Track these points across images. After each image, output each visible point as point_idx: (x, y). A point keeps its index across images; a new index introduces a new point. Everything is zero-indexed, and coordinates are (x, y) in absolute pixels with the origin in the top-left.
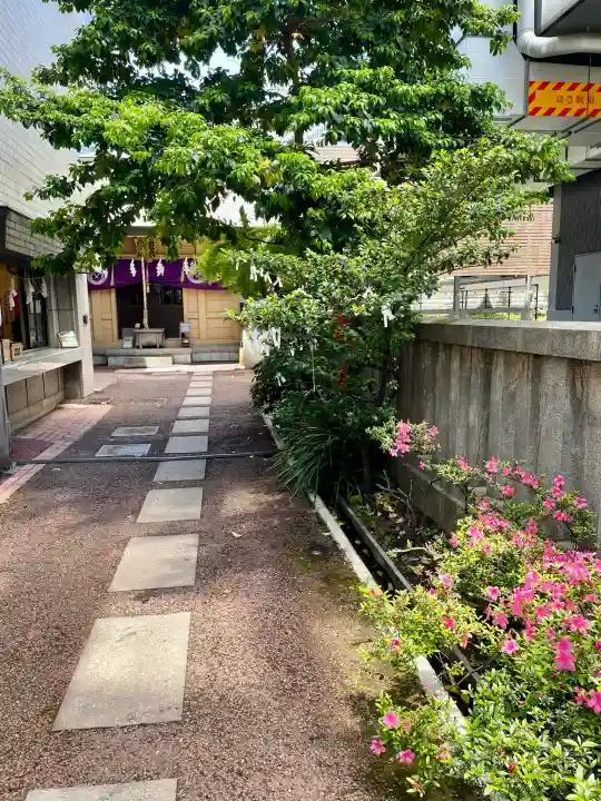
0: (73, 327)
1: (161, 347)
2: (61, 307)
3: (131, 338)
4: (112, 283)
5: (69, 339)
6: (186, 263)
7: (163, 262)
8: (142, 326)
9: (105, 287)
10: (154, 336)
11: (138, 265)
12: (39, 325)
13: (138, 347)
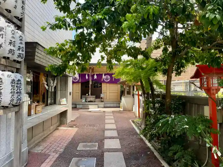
0: (65, 96)
1: (94, 102)
2: (61, 89)
3: (85, 99)
4: (80, 81)
5: (64, 101)
6: (103, 75)
7: (96, 75)
8: (89, 95)
9: (78, 82)
10: (92, 98)
11: (88, 75)
12: (53, 96)
13: (87, 102)
